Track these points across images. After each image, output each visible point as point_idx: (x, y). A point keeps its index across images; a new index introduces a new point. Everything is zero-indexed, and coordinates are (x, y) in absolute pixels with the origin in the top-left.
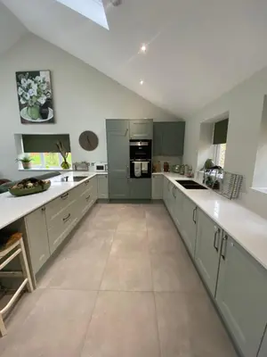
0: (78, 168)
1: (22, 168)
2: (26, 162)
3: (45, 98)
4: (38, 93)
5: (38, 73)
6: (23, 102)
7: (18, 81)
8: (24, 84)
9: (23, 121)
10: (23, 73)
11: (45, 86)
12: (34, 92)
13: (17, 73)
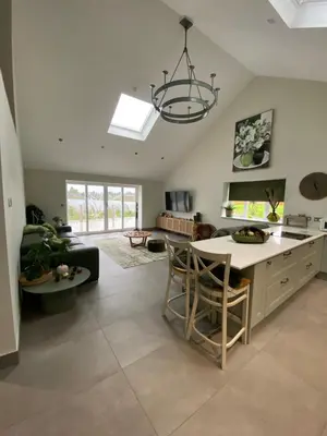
0: (290, 223)
1: (224, 215)
2: (229, 210)
3: (263, 141)
4: (255, 137)
5: (258, 117)
6: (238, 150)
7: (237, 130)
8: (242, 132)
9: (235, 169)
10: (243, 121)
11: (265, 128)
12: (251, 138)
13: (237, 123)
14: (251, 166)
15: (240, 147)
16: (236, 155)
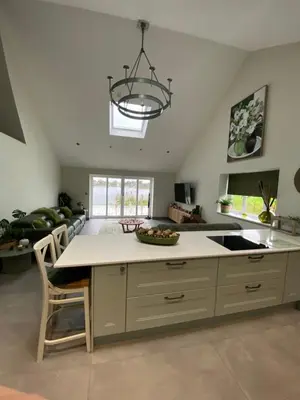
1: (219, 211)
2: (225, 204)
3: (255, 124)
4: (248, 121)
5: (251, 97)
6: (232, 139)
7: (232, 116)
8: (236, 118)
9: (230, 160)
10: (237, 105)
11: (257, 109)
12: (244, 122)
13: (233, 108)
14: (244, 155)
15: (234, 134)
16: (230, 143)
